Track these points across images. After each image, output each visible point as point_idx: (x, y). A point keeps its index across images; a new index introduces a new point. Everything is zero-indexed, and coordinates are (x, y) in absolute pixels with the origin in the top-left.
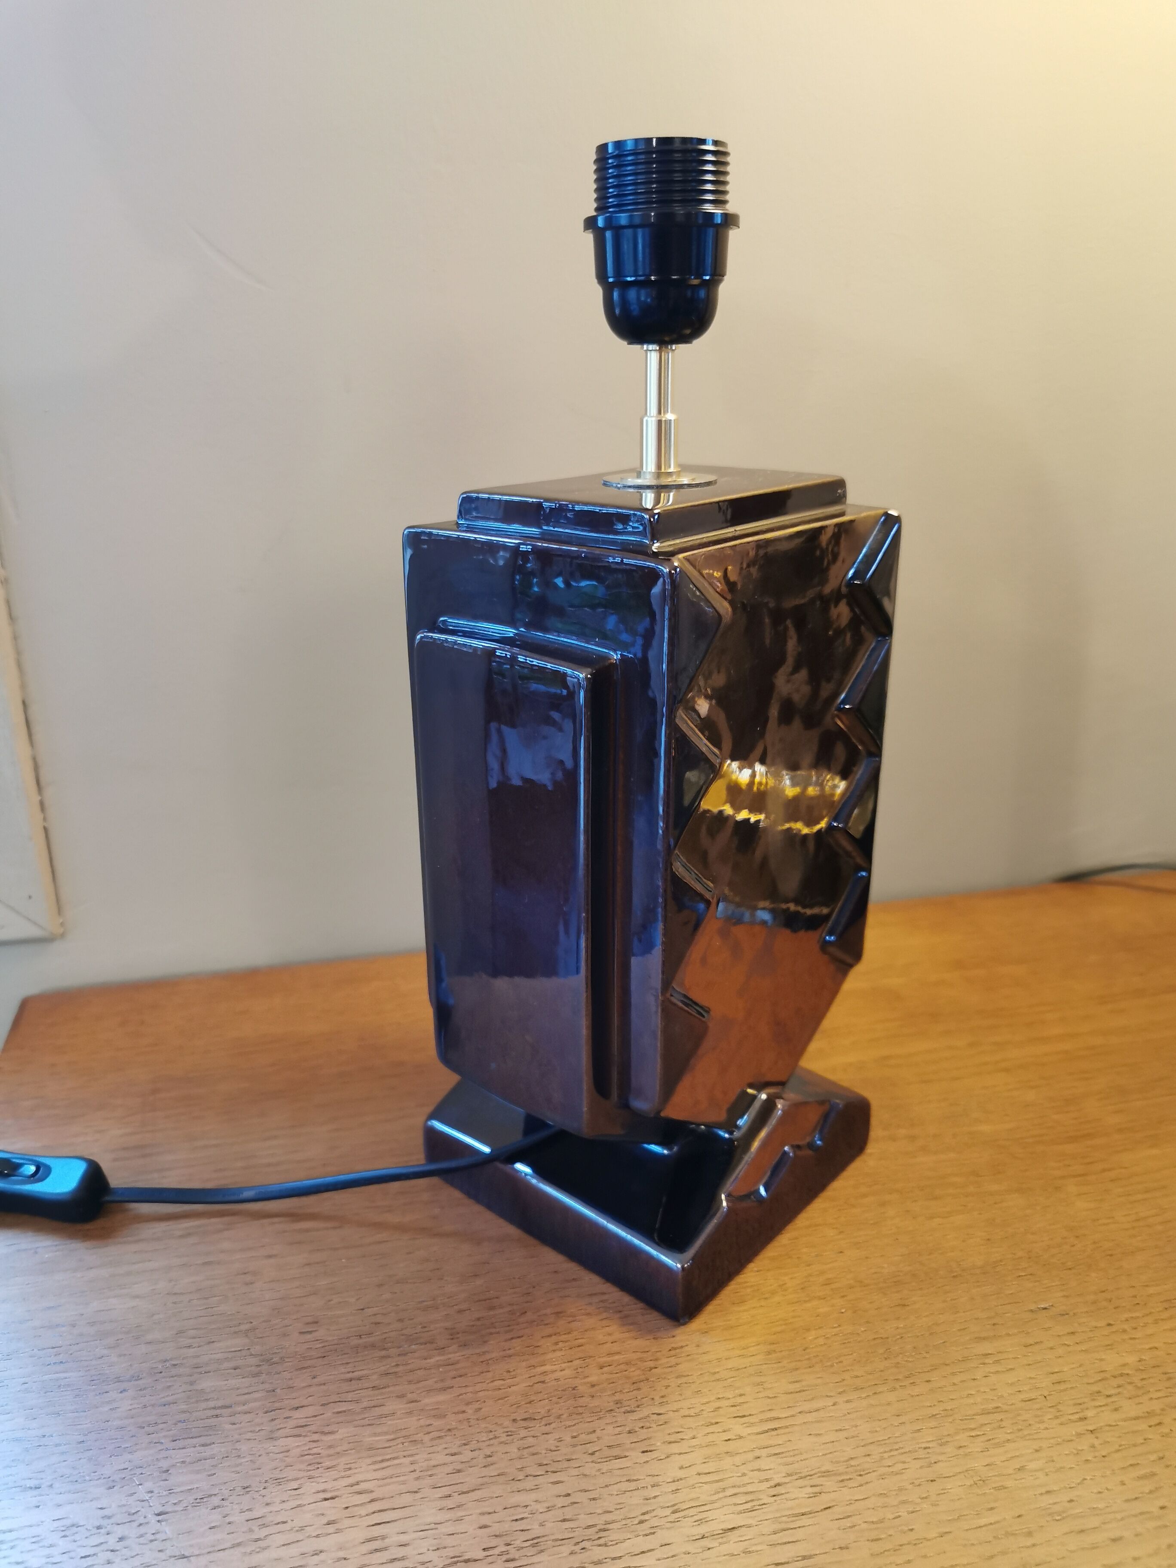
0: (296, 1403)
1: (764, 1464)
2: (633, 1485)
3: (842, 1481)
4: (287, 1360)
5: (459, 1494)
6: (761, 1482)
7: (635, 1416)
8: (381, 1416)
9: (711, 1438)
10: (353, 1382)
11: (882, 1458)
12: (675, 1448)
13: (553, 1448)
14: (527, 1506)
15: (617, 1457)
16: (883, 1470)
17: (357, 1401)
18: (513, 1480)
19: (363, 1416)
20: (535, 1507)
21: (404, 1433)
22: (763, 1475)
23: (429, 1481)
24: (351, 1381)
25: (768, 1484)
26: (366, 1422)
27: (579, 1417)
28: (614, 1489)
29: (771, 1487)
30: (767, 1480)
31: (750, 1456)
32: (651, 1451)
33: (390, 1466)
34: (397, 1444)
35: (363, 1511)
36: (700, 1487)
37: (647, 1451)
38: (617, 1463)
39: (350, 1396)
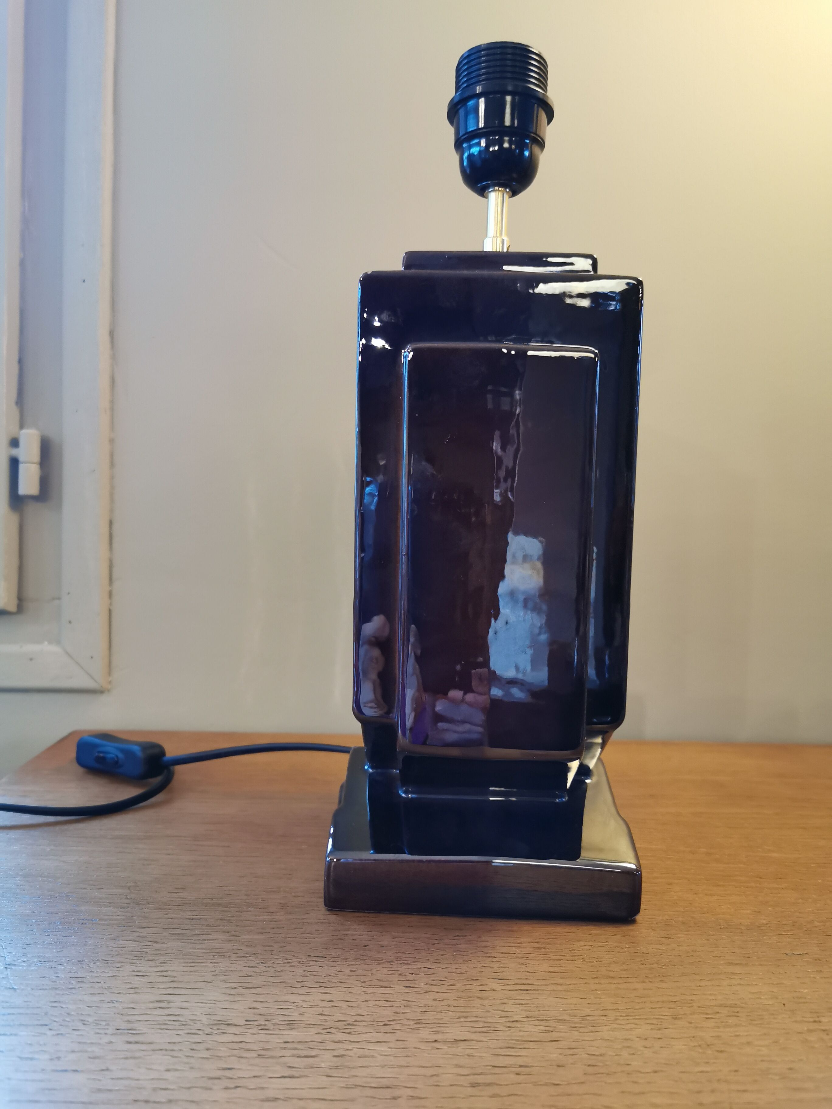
0: (144, 925)
1: (507, 1008)
2: (389, 1004)
3: (576, 1027)
4: (150, 903)
5: (243, 988)
6: (501, 1017)
7: (410, 967)
8: (205, 940)
9: (468, 987)
10: (194, 920)
11: (616, 1019)
12: (435, 989)
13: (332, 974)
14: (294, 1003)
15: (382, 987)
16: (616, 1026)
17: (191, 930)
18: (291, 987)
19: (191, 938)
20: (301, 1003)
21: (217, 951)
22: (504, 1014)
23: (224, 978)
24: (192, 920)
25: (508, 1020)
26: (193, 941)
27: (363, 961)
28: (371, 1004)
29: (509, 1022)
30: (507, 1017)
31: (499, 1002)
32: (413, 987)
33: (197, 966)
34: (210, 956)
35: (162, 986)
36: (446, 1013)
37: (410, 987)
38: (383, 990)
39: (187, 927)
